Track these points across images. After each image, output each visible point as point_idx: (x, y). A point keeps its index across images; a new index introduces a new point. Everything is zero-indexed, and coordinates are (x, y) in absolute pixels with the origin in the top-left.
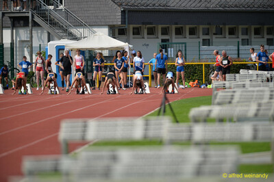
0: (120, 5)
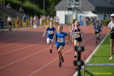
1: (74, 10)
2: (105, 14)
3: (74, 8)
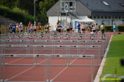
0: (91, 10)
1: (68, 15)
3: (67, 13)
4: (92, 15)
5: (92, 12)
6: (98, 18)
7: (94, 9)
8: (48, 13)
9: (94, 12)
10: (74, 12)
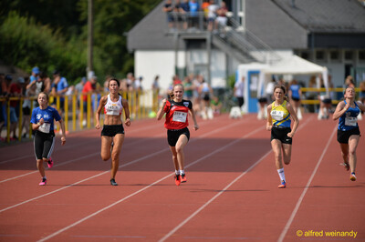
0: (306, 27)
1: (213, 47)
2: (349, 62)
4: (309, 45)
5: (310, 36)
6: (335, 56)
7: (318, 21)
8: (134, 36)
9: (317, 34)
10: (240, 33)
